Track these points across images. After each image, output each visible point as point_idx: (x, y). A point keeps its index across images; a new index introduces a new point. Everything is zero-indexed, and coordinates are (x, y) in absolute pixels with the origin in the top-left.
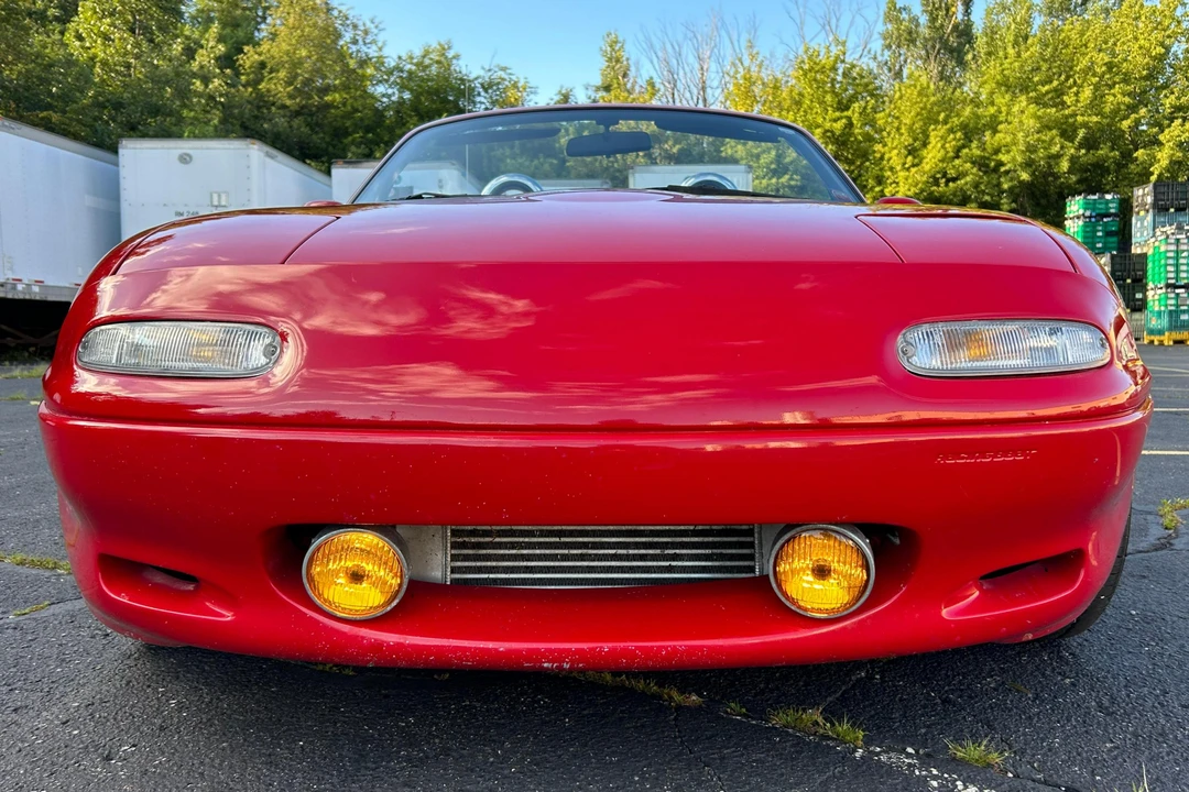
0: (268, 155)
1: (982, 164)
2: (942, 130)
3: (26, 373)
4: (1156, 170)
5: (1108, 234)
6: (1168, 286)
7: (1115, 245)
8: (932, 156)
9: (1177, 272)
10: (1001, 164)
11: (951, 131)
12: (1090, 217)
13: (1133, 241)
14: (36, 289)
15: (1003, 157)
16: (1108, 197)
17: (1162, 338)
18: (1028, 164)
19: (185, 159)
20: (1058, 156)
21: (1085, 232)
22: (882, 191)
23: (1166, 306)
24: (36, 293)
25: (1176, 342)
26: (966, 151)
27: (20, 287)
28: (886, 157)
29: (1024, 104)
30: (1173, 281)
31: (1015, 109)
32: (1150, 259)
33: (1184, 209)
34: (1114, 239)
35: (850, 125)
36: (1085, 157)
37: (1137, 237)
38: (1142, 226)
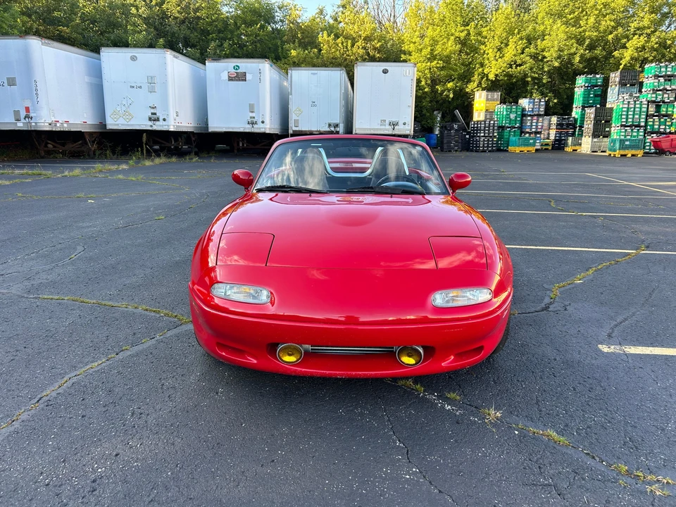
0: (174, 56)
1: (534, 57)
2: (515, 38)
3: (71, 173)
4: (623, 62)
5: (596, 96)
6: (622, 126)
7: (599, 102)
8: (510, 53)
9: (627, 119)
10: (544, 57)
11: (521, 39)
12: (588, 87)
13: (608, 100)
14: (65, 125)
15: (546, 54)
16: (598, 76)
17: (615, 153)
18: (559, 57)
19: (134, 58)
20: (574, 54)
21: (584, 94)
22: (483, 70)
23: (620, 136)
24: (66, 128)
25: (622, 155)
26: (527, 50)
27: (58, 125)
28: (486, 52)
29: (559, 25)
30: (624, 123)
31: (555, 27)
32: (615, 111)
33: (634, 85)
34: (599, 99)
35: (469, 34)
36: (588, 54)
37: (610, 99)
38: (613, 93)
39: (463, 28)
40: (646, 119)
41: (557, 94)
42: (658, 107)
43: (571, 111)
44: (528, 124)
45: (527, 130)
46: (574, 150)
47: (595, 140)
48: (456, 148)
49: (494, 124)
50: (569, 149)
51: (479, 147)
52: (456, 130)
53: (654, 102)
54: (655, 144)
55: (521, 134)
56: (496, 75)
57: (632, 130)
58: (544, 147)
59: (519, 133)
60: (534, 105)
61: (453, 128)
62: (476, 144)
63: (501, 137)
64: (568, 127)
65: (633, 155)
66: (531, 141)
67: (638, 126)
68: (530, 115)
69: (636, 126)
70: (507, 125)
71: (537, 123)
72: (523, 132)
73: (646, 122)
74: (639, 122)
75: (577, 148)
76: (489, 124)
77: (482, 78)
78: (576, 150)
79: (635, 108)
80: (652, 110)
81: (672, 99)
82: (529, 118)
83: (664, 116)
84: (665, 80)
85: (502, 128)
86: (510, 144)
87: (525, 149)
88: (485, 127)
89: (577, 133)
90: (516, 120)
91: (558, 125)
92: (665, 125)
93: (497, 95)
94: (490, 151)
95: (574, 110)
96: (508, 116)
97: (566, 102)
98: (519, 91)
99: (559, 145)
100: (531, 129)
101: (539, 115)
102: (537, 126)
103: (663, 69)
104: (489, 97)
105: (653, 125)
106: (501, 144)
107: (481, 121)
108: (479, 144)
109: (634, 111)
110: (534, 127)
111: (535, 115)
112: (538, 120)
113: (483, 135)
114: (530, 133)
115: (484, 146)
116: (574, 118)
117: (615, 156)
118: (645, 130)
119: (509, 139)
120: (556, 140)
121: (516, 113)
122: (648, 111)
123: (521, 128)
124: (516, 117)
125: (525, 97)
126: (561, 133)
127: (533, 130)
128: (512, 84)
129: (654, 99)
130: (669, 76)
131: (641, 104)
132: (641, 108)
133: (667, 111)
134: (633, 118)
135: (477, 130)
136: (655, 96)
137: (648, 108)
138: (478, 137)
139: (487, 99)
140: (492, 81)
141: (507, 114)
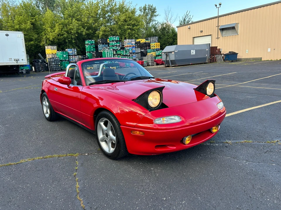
1: (67, 32)
2: (58, 24)
4: (100, 36)
5: (93, 48)
8: (57, 30)
9: (107, 56)
10: (71, 32)
11: (60, 24)
12: (90, 44)
16: (93, 40)
18: (77, 33)
20: (82, 32)
21: (89, 47)
22: (46, 37)
26: (63, 29)
28: (46, 29)
29: (75, 20)
31: (73, 21)
32: (102, 53)
33: (106, 44)
34: (95, 49)
35: (36, 20)
36: (87, 32)
37: (99, 49)
38: (100, 47)
39: (32, 18)
40: (114, 56)
41: (79, 47)
42: (116, 52)
43: (86, 53)
44: (72, 59)
45: (72, 61)
48: (42, 70)
49: (58, 59)
52: (41, 62)
53: (115, 50)
56: (53, 39)
59: (68, 63)
60: (72, 51)
61: (39, 62)
62: (52, 68)
63: (61, 65)
68: (72, 55)
70: (63, 59)
71: (75, 58)
72: (70, 62)
76: (56, 59)
77: (47, 40)
78: (91, 68)
79: (109, 52)
80: (115, 53)
82: (71, 56)
83: (119, 54)
84: (116, 42)
85: (61, 61)
88: (54, 61)
90: (66, 57)
91: (82, 59)
93: (55, 47)
94: (58, 71)
96: (63, 56)
97: (82, 50)
98: (63, 46)
100: (73, 61)
101: (75, 55)
102: (75, 59)
103: (115, 39)
104: (52, 48)
106: (62, 67)
107: (51, 58)
108: (53, 68)
109: (109, 53)
110: (74, 60)
111: (73, 55)
112: (75, 57)
113: (54, 64)
115: (55, 69)
116: (87, 56)
119: (65, 65)
122: (113, 53)
123: (69, 60)
124: (66, 56)
125: (69, 48)
127: (74, 61)
128: (60, 43)
129: (114, 49)
130: (117, 41)
131: (111, 51)
132: (111, 52)
133: (119, 53)
134: (109, 56)
135: (51, 62)
136: (114, 48)
137: (113, 52)
138: (52, 65)
139: (52, 49)
140: (51, 41)
141: (62, 55)
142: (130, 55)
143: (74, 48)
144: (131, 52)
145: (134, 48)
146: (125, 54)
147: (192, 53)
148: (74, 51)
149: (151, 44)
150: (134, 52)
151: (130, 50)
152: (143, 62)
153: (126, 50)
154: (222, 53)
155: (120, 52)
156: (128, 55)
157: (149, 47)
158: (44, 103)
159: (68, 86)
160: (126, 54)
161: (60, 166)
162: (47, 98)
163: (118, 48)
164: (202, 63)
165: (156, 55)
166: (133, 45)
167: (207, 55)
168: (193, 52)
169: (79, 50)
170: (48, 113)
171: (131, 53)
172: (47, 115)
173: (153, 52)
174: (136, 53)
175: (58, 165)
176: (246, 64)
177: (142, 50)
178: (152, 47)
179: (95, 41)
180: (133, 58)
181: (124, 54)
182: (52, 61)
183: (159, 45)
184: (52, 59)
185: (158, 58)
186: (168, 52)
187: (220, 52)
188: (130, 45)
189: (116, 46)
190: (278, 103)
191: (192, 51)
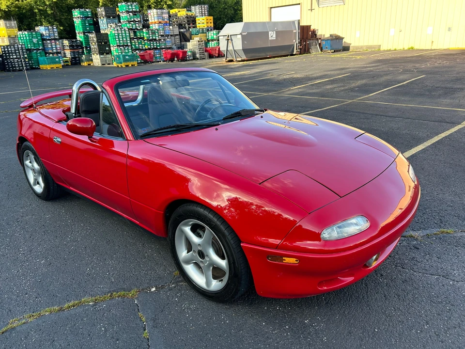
5: (90, 24)
6: (118, 46)
7: (93, 29)
9: (119, 41)
12: (83, 18)
16: (87, 10)
17: (122, 65)
21: (82, 23)
23: (118, 53)
25: (126, 66)
30: (118, 44)
32: (109, 36)
33: (115, 17)
34: (92, 27)
37: (102, 27)
38: (103, 23)
40: (131, 41)
41: (61, 24)
42: (135, 33)
44: (49, 46)
45: (50, 51)
46: (88, 64)
47: (102, 56)
49: (22, 47)
50: (85, 64)
51: (15, 67)
53: (132, 29)
54: (142, 57)
55: (46, 55)
56: (7, 6)
57: (124, 48)
58: (65, 64)
59: (44, 54)
60: (49, 31)
62: (12, 65)
63: (30, 58)
64: (77, 47)
65: (132, 65)
66: (57, 60)
67: (127, 46)
68: (49, 40)
69: (126, 46)
70: (33, 48)
71: (55, 45)
72: (47, 53)
73: (131, 43)
74: (127, 43)
75: (90, 63)
76: (18, 48)
79: (122, 33)
80: (132, 35)
81: (141, 27)
82: (48, 42)
83: (140, 38)
84: (133, 15)
85: (29, 51)
86: (40, 63)
87: (54, 66)
88: (15, 50)
89: (85, 52)
90: (38, 44)
91: (70, 46)
92: (142, 44)
93: (14, 23)
94: (25, 70)
95: (77, 34)
96: (31, 41)
97: (68, 29)
98: (30, 20)
99: (76, 62)
100: (53, 50)
101: (55, 39)
102: (56, 48)
103: (130, 7)
104: (8, 25)
105: (135, 45)
106: (32, 63)
107: (7, 46)
108: (15, 65)
109: (122, 36)
111: (53, 39)
112: (56, 43)
113: (15, 57)
114: (53, 54)
115: (19, 66)
116: (79, 40)
117: (122, 67)
118: (132, 48)
119: (38, 59)
120: (72, 58)
121: (37, 38)
122: (130, 36)
123: (44, 50)
124: (38, 41)
125: (41, 25)
126: (74, 53)
127: (55, 51)
128: (22, 14)
129: (131, 27)
130: (135, 12)
131: (125, 31)
132: (125, 33)
133: (140, 35)
134: (123, 40)
135: (9, 53)
136: (131, 25)
137: (129, 33)
138: (11, 59)
139: (7, 27)
140: (5, 11)
141: (30, 39)
142: (161, 40)
143: (52, 25)
144: (162, 33)
145: (166, 25)
146: (151, 38)
147: (270, 37)
148: (53, 31)
149: (197, 19)
150: (167, 33)
151: (161, 29)
152: (186, 52)
153: (152, 30)
154: (318, 37)
155: (142, 34)
156: (157, 39)
157: (193, 24)
158: (27, 162)
159: (90, 138)
160: (154, 38)
161: (106, 331)
162: (34, 154)
163: (137, 25)
164: (287, 56)
165: (208, 40)
166: (166, 20)
167: (294, 41)
168: (272, 36)
169: (62, 28)
170: (38, 183)
171: (162, 36)
172: (39, 189)
173: (202, 34)
174: (171, 35)
175: (100, 328)
176: (358, 57)
177: (182, 30)
178: (199, 23)
179: (92, 11)
180: (168, 44)
181: (149, 37)
182: (11, 50)
183: (212, 21)
184: (10, 48)
185: (212, 44)
186: (231, 35)
187: (316, 35)
188: (160, 20)
189: (134, 21)
190: (446, 137)
191: (270, 33)
